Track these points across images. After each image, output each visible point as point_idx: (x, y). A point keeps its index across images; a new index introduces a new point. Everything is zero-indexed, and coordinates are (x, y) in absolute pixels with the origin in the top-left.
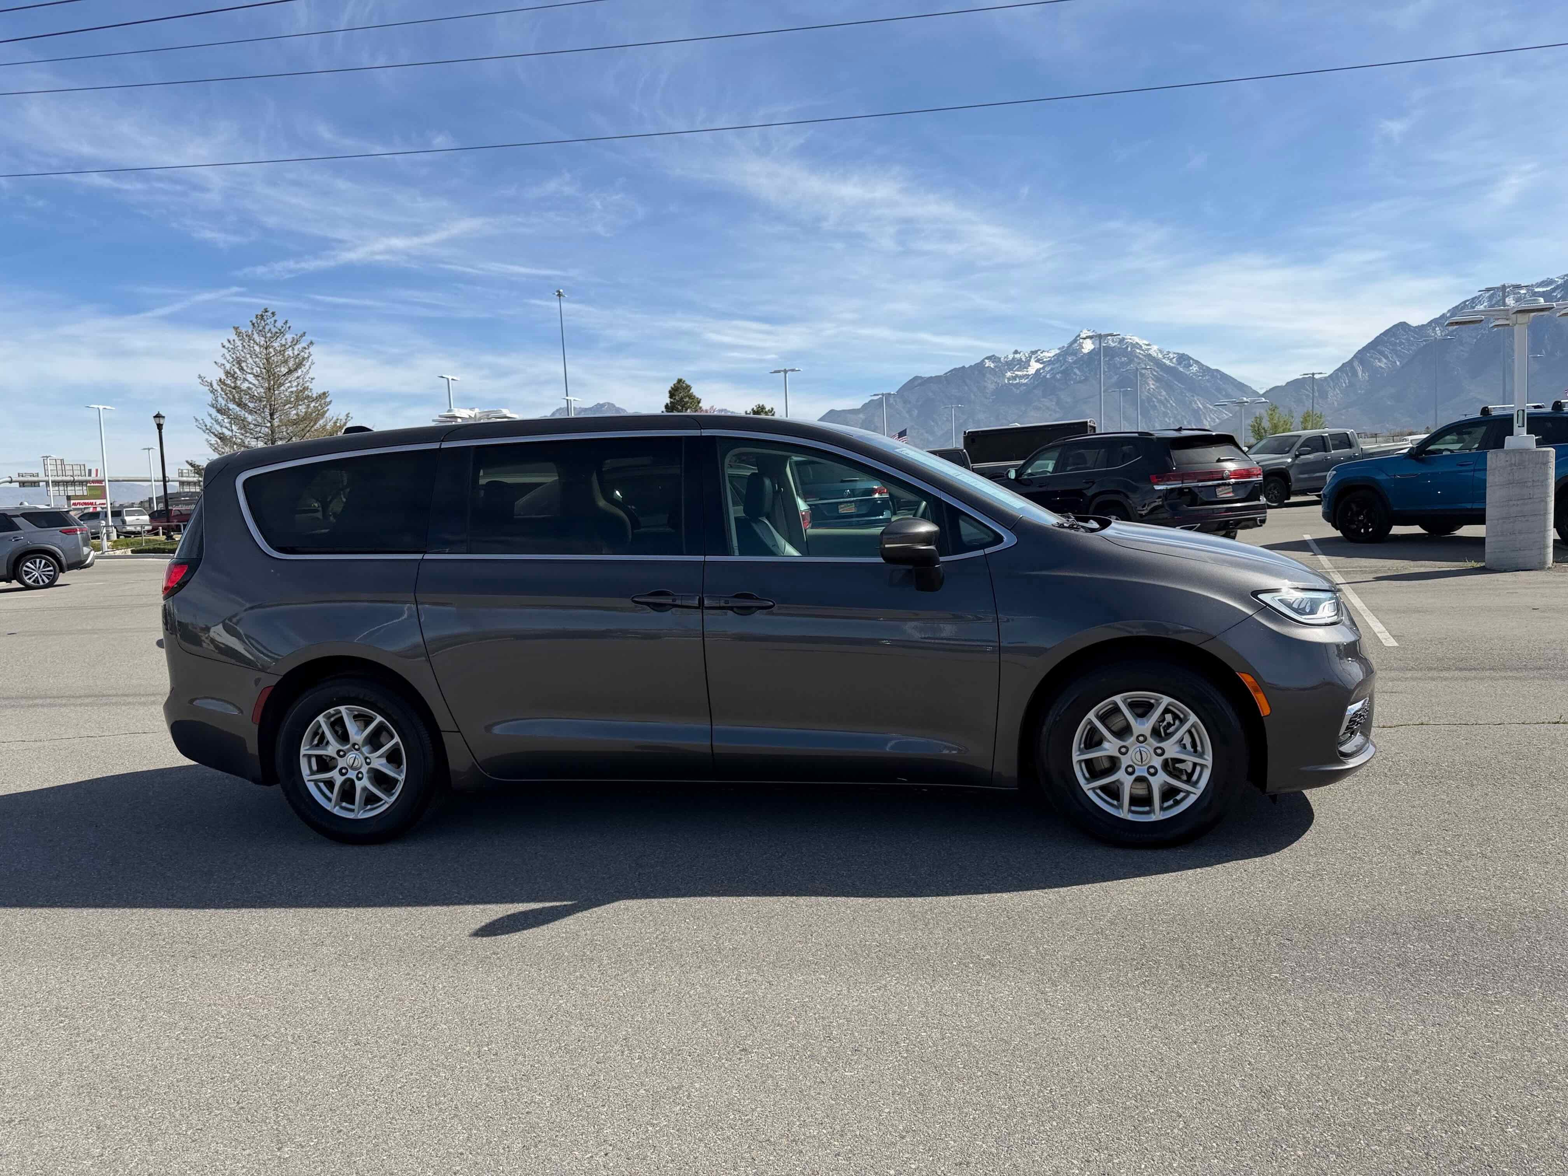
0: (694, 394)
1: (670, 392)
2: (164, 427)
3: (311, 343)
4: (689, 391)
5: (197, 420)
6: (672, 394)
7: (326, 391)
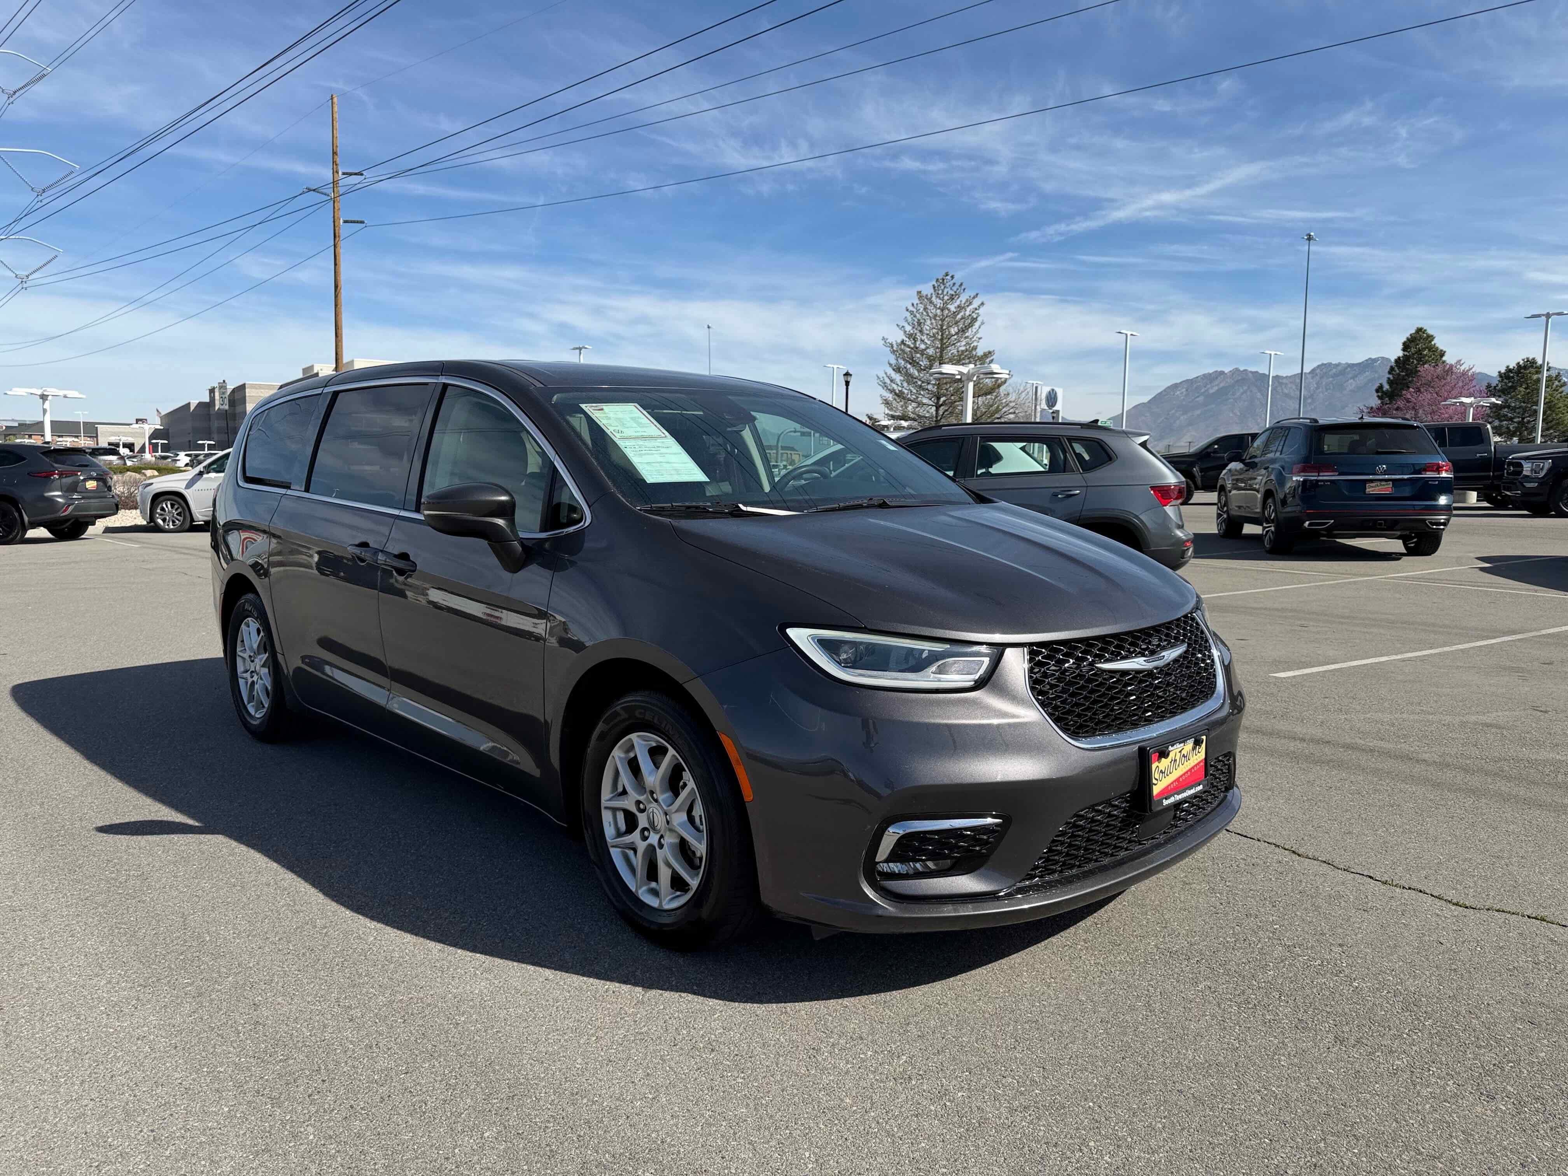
0: (1437, 345)
1: (1404, 344)
2: (850, 383)
3: (982, 304)
4: (1430, 342)
5: (878, 378)
6: (1406, 346)
7: (991, 350)
